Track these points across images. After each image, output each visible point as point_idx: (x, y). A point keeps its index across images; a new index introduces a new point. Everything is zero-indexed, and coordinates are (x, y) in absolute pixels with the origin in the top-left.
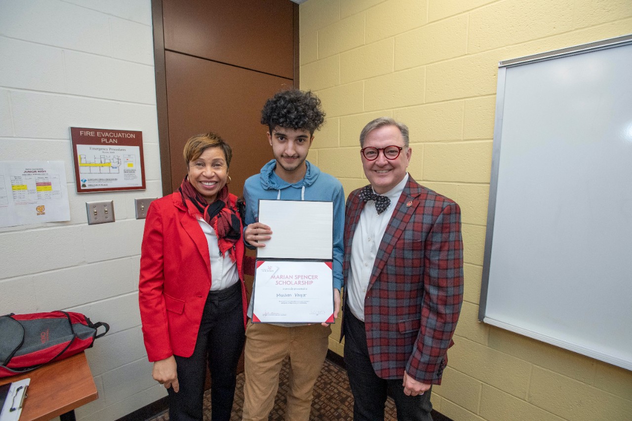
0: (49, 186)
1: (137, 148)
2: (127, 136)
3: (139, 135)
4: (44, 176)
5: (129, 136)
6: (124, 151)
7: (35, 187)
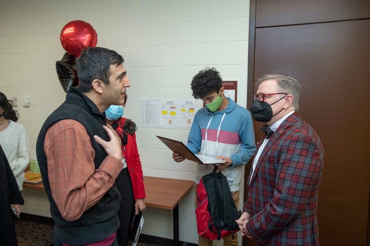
0: (193, 110)
1: (234, 91)
2: (229, 84)
3: (235, 83)
4: (192, 105)
5: (230, 84)
6: (227, 93)
7: (188, 110)
